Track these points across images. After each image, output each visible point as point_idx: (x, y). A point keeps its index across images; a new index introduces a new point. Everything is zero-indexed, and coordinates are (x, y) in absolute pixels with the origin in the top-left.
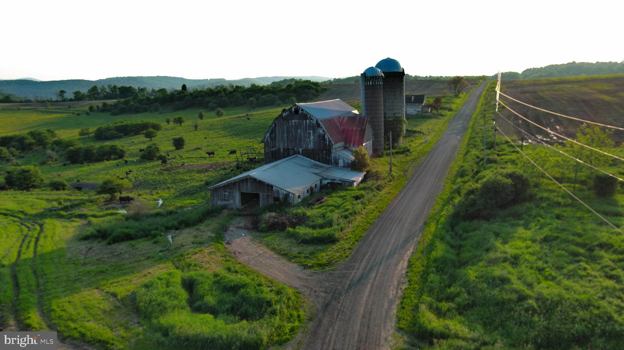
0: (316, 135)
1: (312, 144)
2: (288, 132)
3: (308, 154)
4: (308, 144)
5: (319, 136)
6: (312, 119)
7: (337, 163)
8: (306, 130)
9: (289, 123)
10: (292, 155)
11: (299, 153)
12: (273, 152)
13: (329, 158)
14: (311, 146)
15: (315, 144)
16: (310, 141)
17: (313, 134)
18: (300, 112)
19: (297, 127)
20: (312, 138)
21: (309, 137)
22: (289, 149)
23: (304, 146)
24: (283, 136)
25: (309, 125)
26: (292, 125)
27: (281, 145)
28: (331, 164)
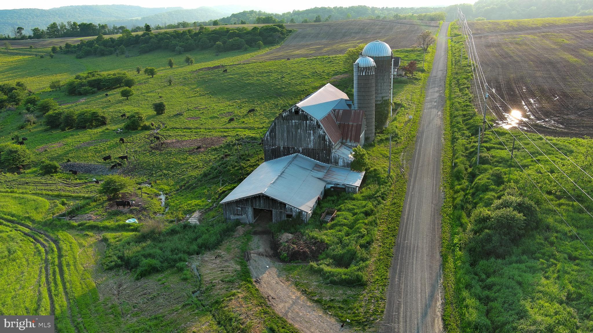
0: (317, 135)
1: (312, 143)
2: (288, 132)
3: (308, 153)
4: (308, 144)
5: (319, 137)
6: (312, 120)
7: (336, 163)
8: (306, 131)
9: (289, 123)
10: (292, 153)
11: (299, 152)
12: (272, 150)
13: (329, 157)
14: (311, 146)
15: (315, 144)
16: (310, 141)
17: (313, 135)
18: (301, 112)
19: (297, 127)
20: (312, 138)
21: (309, 137)
22: (289, 148)
23: (305, 145)
24: (283, 136)
25: (310, 125)
26: (292, 125)
27: (281, 144)
28: (331, 163)
